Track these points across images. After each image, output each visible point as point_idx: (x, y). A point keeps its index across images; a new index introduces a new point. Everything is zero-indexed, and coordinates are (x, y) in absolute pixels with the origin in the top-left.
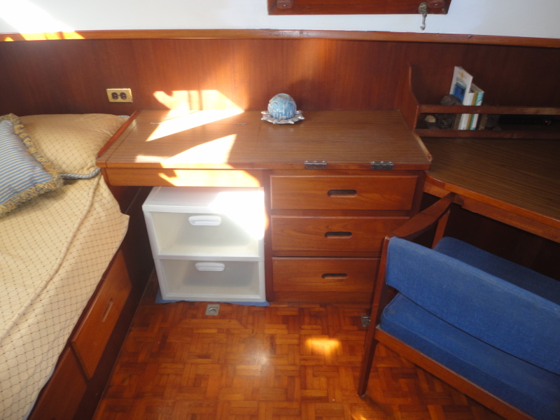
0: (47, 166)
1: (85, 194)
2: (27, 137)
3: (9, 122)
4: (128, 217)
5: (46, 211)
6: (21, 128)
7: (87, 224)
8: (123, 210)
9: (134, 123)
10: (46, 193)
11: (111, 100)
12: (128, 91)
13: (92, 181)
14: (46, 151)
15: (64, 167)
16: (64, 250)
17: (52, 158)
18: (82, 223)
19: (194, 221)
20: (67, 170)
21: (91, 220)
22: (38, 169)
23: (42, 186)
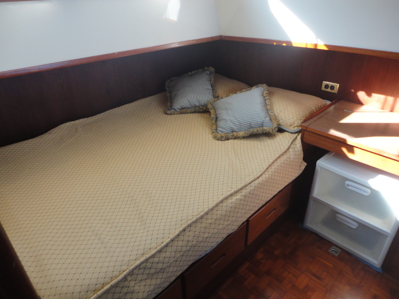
0: (273, 118)
1: (287, 141)
2: (269, 99)
3: (262, 89)
4: (306, 164)
5: (262, 143)
6: (267, 93)
7: (282, 159)
8: (305, 159)
9: (332, 107)
10: (266, 133)
11: (323, 88)
12: (337, 86)
13: (293, 135)
14: (275, 109)
15: (281, 121)
16: (265, 168)
17: (277, 115)
18: (279, 157)
19: (348, 185)
20: (282, 124)
21: (285, 157)
22: (268, 119)
23: (266, 129)
